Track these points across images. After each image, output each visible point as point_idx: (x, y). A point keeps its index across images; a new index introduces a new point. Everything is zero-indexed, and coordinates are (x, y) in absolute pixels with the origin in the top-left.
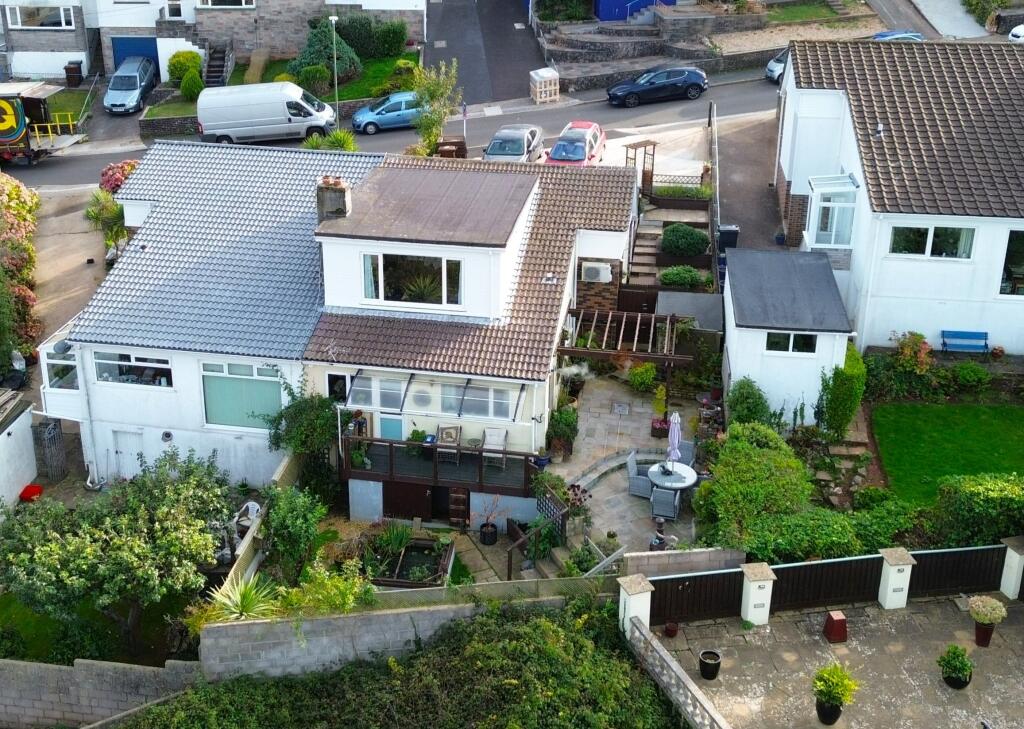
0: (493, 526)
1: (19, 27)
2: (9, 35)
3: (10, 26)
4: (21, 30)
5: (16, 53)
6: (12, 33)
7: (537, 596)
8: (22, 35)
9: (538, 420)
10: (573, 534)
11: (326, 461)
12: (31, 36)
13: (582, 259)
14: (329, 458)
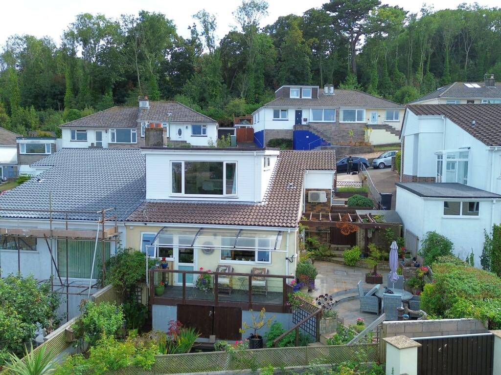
0: (260, 337)
1: (25, 153)
2: (20, 157)
3: (21, 153)
4: (26, 155)
5: (22, 166)
6: (21, 156)
7: (307, 364)
8: (26, 157)
9: (290, 260)
10: (324, 331)
11: (140, 301)
12: (30, 157)
13: (307, 190)
14: (141, 300)
